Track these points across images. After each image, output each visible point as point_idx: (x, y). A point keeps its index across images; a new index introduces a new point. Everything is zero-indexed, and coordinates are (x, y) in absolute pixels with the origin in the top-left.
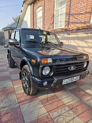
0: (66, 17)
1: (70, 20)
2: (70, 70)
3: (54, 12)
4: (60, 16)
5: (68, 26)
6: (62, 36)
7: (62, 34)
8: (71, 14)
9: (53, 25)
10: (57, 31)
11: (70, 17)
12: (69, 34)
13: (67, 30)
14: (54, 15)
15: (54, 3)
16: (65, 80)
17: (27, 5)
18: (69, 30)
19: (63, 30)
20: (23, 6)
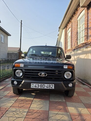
0: (85, 32)
1: (89, 34)
2: (41, 76)
3: (77, 29)
4: (81, 32)
5: (87, 40)
6: (82, 51)
7: (82, 49)
8: (89, 28)
9: (77, 41)
10: (80, 46)
11: (89, 31)
12: (87, 48)
13: (86, 44)
14: (77, 33)
15: (78, 22)
16: (33, 84)
17: (62, 29)
18: (88, 43)
19: (84, 45)
20: (59, 31)
